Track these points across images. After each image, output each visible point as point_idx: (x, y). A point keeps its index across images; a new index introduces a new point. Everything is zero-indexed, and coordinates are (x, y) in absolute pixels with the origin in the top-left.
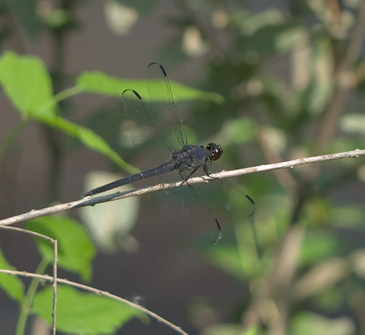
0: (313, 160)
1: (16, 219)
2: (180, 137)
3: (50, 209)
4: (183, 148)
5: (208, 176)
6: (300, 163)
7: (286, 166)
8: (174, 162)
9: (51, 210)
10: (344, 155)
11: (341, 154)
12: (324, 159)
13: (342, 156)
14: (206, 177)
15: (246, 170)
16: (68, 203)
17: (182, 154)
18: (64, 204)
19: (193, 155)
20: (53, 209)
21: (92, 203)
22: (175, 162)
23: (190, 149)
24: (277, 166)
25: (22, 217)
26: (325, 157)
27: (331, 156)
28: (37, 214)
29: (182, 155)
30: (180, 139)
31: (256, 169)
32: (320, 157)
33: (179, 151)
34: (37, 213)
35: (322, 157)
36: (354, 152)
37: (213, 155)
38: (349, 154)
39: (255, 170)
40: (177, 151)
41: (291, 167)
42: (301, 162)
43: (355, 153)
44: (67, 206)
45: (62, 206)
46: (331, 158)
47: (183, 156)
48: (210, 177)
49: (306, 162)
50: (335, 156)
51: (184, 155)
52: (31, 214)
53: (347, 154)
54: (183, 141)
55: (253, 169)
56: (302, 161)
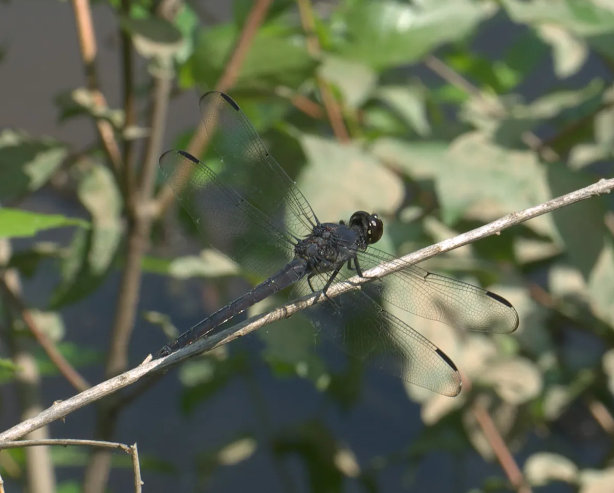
0: (532, 212)
1: (31, 425)
2: (301, 213)
3: (89, 394)
4: (313, 230)
5: (361, 276)
6: (510, 223)
7: (489, 233)
8: (303, 261)
9: (92, 395)
10: (583, 194)
11: (577, 192)
12: (549, 207)
13: (579, 196)
14: (357, 279)
15: (421, 254)
16: (119, 376)
17: (314, 243)
18: (112, 379)
19: (338, 241)
20: (95, 393)
21: (163, 366)
22: (305, 259)
23: (328, 230)
24: (473, 235)
25: (40, 420)
26: (551, 203)
27: (560, 200)
28: (68, 406)
29: (316, 245)
30: (303, 217)
31: (438, 247)
32: (543, 206)
33: (305, 238)
34: (66, 405)
35: (546, 206)
36: (599, 185)
37: (370, 232)
38: (592, 190)
39: (437, 249)
40: (302, 239)
41: (497, 233)
42: (512, 220)
43: (601, 187)
44: (119, 382)
45: (111, 384)
46: (561, 203)
47: (318, 246)
48: (365, 277)
49: (521, 218)
50: (569, 198)
51: (320, 244)
52: (55, 410)
53: (588, 191)
54: (308, 219)
55: (433, 250)
56: (514, 218)
